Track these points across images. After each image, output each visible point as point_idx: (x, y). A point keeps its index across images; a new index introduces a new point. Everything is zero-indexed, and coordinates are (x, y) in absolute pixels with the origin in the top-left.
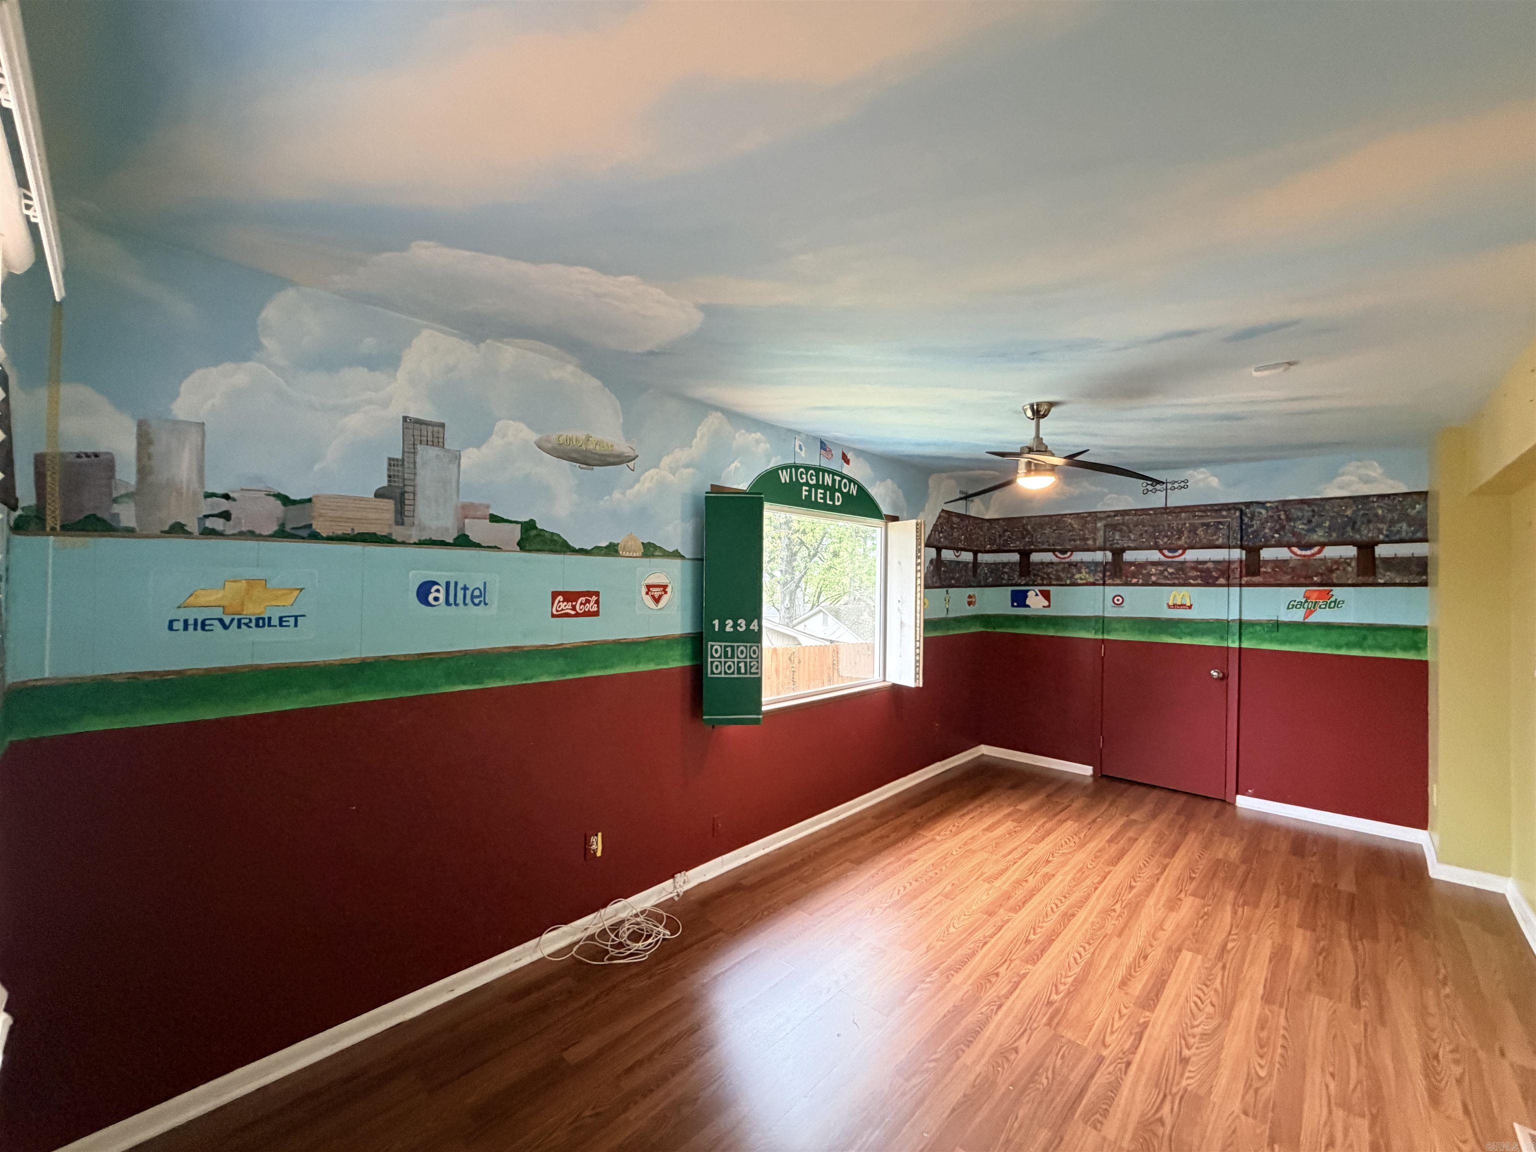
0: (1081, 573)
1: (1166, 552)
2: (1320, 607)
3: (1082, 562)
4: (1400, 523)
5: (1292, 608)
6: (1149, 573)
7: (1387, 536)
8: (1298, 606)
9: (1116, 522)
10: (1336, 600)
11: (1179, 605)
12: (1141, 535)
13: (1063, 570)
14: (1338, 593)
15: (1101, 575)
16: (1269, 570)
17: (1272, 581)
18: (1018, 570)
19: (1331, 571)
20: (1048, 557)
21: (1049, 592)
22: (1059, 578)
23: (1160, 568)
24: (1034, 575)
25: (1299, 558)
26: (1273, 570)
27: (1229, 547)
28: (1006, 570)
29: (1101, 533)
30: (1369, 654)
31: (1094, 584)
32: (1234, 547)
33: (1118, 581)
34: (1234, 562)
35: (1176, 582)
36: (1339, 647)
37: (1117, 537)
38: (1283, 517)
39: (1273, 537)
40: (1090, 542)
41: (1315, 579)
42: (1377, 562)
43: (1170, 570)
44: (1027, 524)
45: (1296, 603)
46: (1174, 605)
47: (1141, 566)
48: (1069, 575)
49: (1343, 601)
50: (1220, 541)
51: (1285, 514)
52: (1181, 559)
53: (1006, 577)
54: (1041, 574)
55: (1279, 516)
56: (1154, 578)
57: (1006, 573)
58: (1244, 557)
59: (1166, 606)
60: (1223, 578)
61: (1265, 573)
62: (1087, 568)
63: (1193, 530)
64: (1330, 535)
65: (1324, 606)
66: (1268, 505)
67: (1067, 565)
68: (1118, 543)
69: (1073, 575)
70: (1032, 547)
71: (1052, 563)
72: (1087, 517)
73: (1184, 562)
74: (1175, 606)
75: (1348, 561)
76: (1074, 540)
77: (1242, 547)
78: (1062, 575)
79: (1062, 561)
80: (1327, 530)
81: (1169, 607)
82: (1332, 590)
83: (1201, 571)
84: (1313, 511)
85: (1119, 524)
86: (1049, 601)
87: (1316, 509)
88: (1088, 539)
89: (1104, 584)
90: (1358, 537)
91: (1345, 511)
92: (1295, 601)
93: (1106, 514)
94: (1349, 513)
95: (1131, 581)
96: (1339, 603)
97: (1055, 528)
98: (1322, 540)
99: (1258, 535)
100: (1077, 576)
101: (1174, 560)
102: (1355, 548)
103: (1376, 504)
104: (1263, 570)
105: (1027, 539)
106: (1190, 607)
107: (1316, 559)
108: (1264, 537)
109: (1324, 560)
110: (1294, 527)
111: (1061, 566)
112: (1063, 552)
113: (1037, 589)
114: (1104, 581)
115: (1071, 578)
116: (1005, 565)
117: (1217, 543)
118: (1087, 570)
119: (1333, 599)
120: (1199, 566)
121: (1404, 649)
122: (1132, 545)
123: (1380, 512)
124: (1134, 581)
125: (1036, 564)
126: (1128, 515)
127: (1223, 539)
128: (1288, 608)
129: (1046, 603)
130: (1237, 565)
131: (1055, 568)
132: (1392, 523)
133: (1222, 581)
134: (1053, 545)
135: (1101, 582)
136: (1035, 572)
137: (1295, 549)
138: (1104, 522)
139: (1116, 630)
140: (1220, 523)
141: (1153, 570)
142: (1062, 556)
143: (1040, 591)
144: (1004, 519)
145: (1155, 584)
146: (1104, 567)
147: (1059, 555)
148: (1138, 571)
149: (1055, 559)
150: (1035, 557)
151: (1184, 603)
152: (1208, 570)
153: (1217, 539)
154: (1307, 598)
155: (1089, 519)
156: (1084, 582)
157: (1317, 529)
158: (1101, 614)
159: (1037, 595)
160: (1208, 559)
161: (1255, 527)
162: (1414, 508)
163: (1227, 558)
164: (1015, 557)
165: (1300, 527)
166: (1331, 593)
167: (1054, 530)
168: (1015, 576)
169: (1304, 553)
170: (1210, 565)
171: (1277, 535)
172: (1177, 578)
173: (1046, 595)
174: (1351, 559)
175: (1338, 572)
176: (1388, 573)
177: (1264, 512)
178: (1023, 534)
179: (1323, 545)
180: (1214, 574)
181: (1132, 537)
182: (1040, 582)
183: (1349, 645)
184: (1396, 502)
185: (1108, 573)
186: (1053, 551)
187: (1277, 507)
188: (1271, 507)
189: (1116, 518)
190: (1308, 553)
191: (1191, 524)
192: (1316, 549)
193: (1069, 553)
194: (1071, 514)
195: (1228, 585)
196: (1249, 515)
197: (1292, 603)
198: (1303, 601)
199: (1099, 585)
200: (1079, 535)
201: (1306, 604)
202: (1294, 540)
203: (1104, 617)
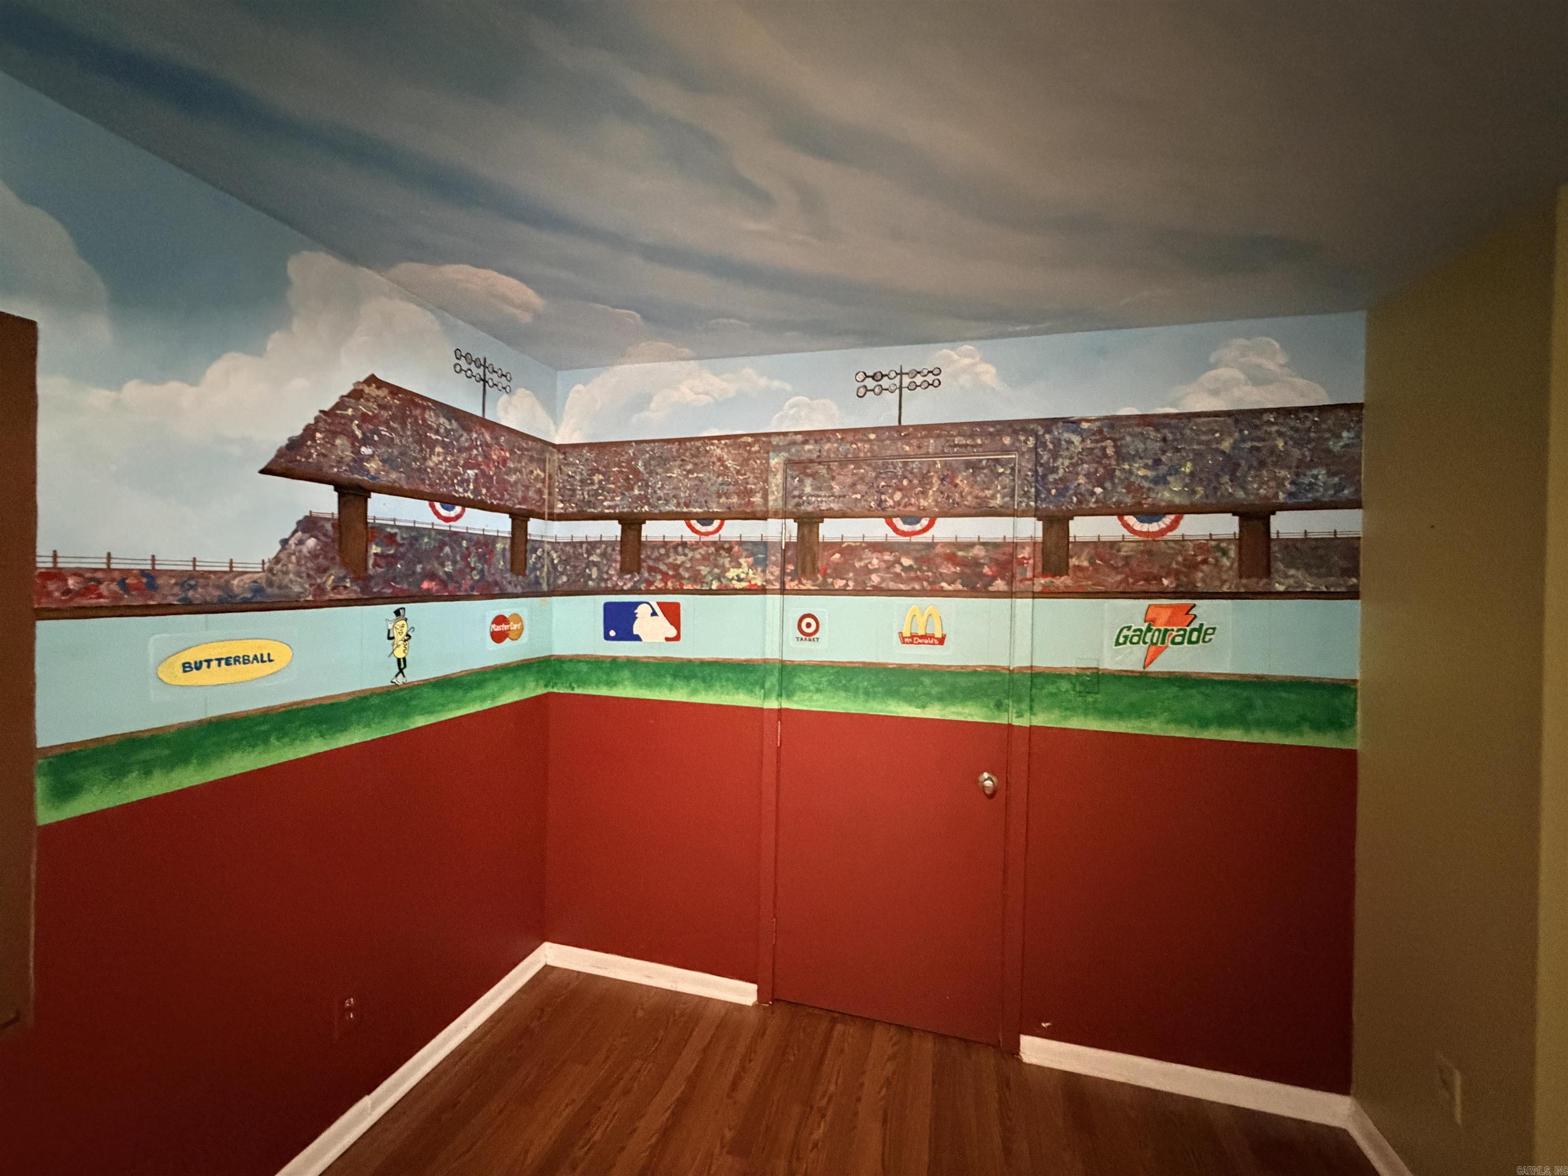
0: (739, 566)
1: (898, 522)
2: (1173, 643)
3: (741, 543)
4: (1316, 467)
5: (1125, 643)
6: (866, 566)
7: (1291, 494)
8: (1135, 639)
9: (805, 457)
10: (1202, 625)
11: (922, 637)
12: (853, 485)
13: (705, 558)
14: (1205, 610)
15: (777, 571)
16: (1085, 564)
17: (1088, 585)
18: (619, 558)
19: (1192, 565)
20: (675, 530)
21: (677, 606)
22: (696, 577)
23: (887, 557)
24: (651, 569)
25: (1137, 538)
26: (1092, 563)
27: (1014, 514)
28: (594, 558)
29: (779, 478)
30: (1255, 737)
31: (763, 591)
32: (1024, 514)
33: (808, 585)
34: (1023, 545)
35: (917, 587)
36: (1204, 723)
37: (808, 490)
38: (1110, 451)
39: (1093, 493)
40: (757, 499)
41: (1165, 582)
42: (1275, 548)
43: (906, 562)
44: (635, 458)
45: (1131, 633)
46: (912, 637)
47: (850, 551)
48: (716, 571)
49: (1214, 629)
50: (998, 501)
51: (1115, 446)
52: (926, 537)
53: (594, 573)
54: (663, 568)
55: (1104, 449)
56: (875, 579)
57: (595, 564)
58: (1039, 534)
59: (896, 639)
60: (1003, 579)
61: (1079, 568)
62: (752, 554)
63: (948, 478)
64: (1194, 492)
65: (1178, 639)
66: (1085, 425)
67: (712, 549)
68: (809, 503)
69: (725, 570)
70: (646, 508)
71: (684, 544)
72: (749, 444)
73: (931, 545)
74: (914, 639)
75: (1223, 545)
76: (727, 495)
77: (1038, 514)
78: (704, 570)
79: (704, 539)
80: (1187, 480)
81: (903, 640)
82: (1195, 605)
83: (963, 563)
84: (1164, 440)
85: (812, 461)
86: (678, 627)
87: (1170, 437)
88: (751, 493)
89: (783, 591)
90: (1241, 494)
91: (1219, 441)
92: (1129, 628)
93: (789, 438)
94: (1226, 445)
95: (832, 584)
96: (1206, 634)
97: (689, 467)
98: (1177, 500)
99: (1067, 489)
100: (732, 573)
101: (914, 539)
102: (1236, 519)
103: (1274, 429)
104: (1074, 561)
105: (636, 492)
106: (941, 641)
107: (1166, 542)
108: (1076, 494)
109: (1182, 541)
110: (1130, 472)
111: (702, 551)
112: (705, 520)
113: (654, 599)
114: (783, 583)
115: (718, 578)
116: (592, 546)
117: (993, 503)
118: (751, 560)
119: (1196, 625)
120: (960, 554)
121: (1318, 727)
122: (835, 506)
123: (1280, 444)
124: (840, 583)
125: (655, 546)
126: (829, 440)
127: (1003, 497)
128: (1117, 643)
129: (673, 632)
130: (1025, 553)
131: (690, 554)
132: (1302, 466)
133: (1000, 585)
134: (687, 506)
135: (777, 586)
136: (651, 563)
137: (1131, 520)
138: (784, 455)
139: (804, 689)
140: (997, 461)
141: (875, 561)
142: (703, 529)
143: (659, 604)
144: (591, 446)
145: (878, 591)
146: (784, 552)
147: (698, 527)
148: (845, 562)
149: (690, 537)
150: (652, 531)
151: (929, 632)
152: (976, 563)
153: (993, 497)
154: (1151, 622)
155: (756, 448)
156: (744, 584)
157: (1169, 478)
158: (776, 656)
159: (654, 614)
160: (976, 540)
161: (1061, 471)
162: (1339, 437)
163: (1009, 537)
164: (612, 530)
165: (1140, 473)
166: (1193, 612)
167: (690, 472)
168: (612, 572)
169: (1145, 527)
170: (978, 551)
171: (1098, 490)
172: (917, 579)
173: (672, 613)
174: (1229, 540)
175: (1205, 568)
176: (1292, 572)
177: (1076, 439)
178: (627, 479)
179: (1180, 511)
180: (986, 570)
181: (837, 489)
182: (659, 584)
183: (1223, 721)
184: (1308, 424)
185: (790, 568)
186: (686, 517)
187: (1100, 431)
188: (1089, 430)
189: (807, 447)
190: (1154, 527)
191: (945, 464)
192: (1168, 519)
193: (716, 523)
194: (719, 438)
195: (1011, 594)
196: (1051, 446)
197: (1125, 632)
198: (1144, 629)
199: (773, 592)
200: (736, 483)
201: (1149, 635)
202: (1129, 500)
203: (782, 662)
